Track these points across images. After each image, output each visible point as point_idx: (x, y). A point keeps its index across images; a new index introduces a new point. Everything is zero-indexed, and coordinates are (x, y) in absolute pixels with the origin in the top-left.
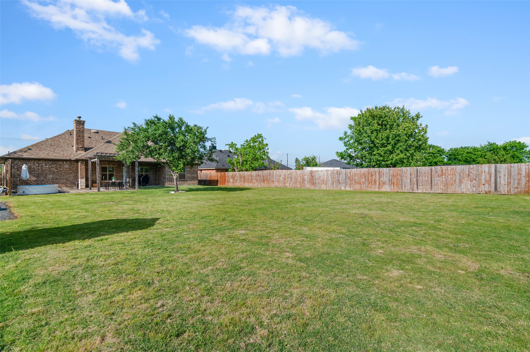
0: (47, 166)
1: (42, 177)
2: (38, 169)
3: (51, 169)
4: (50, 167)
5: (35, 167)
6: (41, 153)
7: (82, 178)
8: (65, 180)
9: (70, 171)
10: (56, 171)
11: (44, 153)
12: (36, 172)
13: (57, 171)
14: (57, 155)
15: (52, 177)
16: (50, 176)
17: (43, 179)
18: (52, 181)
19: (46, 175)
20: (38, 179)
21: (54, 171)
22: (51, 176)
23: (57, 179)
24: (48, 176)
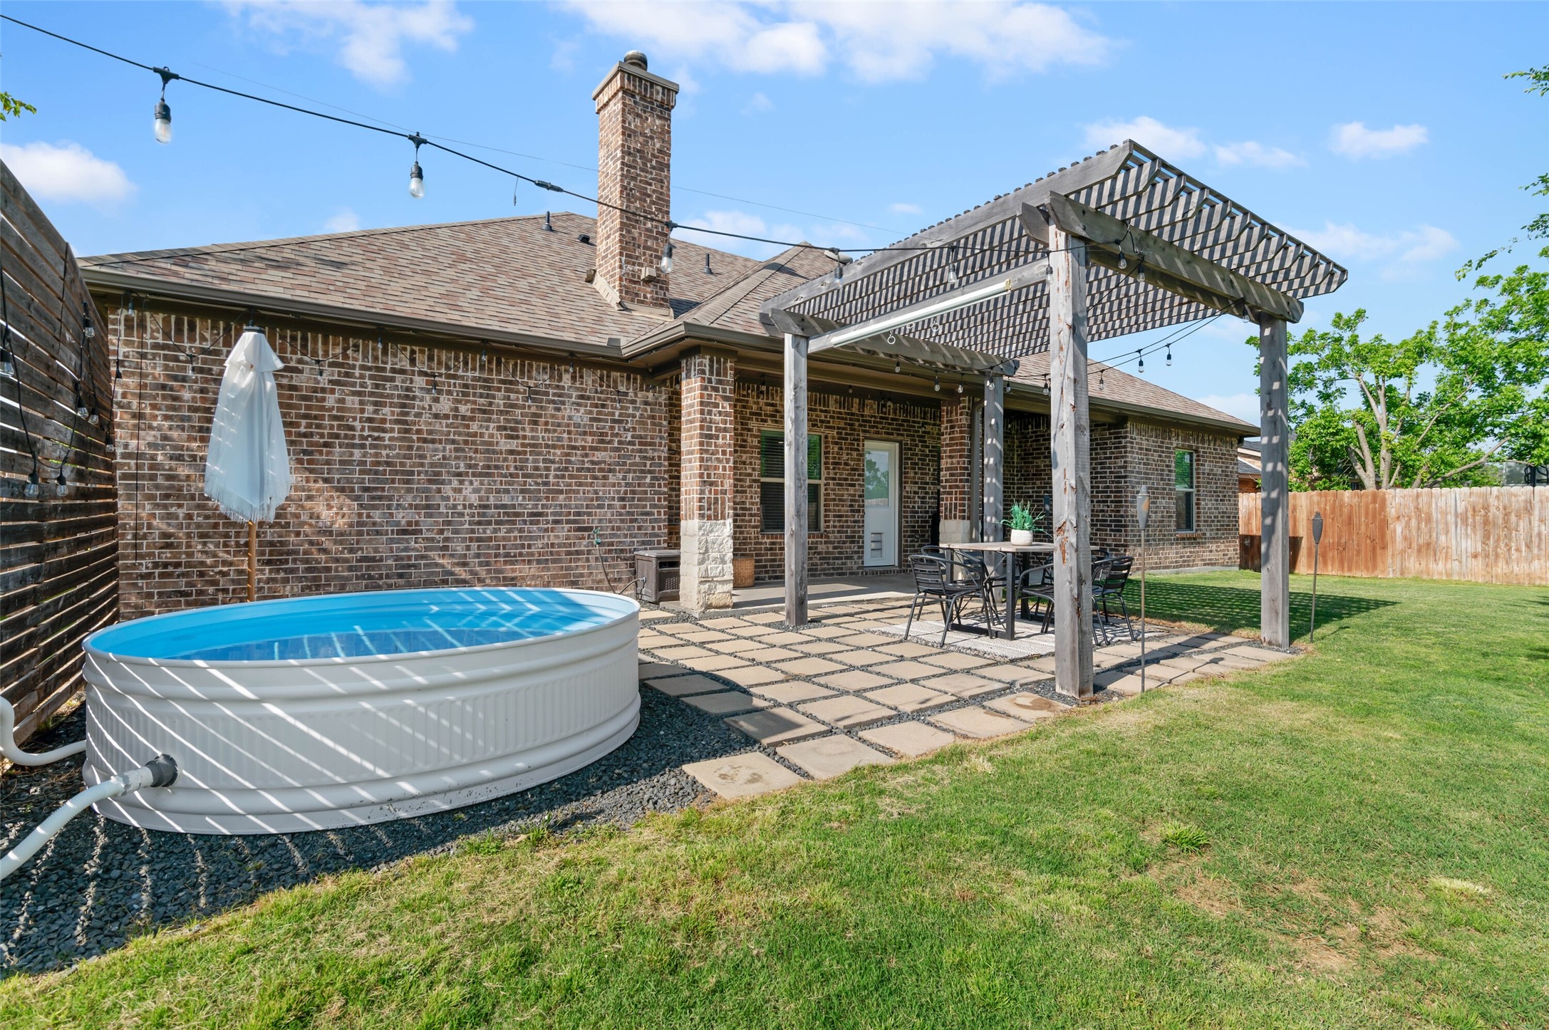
0: (445, 405)
1: (409, 499)
2: (378, 426)
3: (474, 427)
4: (464, 409)
5: (352, 401)
6: (396, 287)
7: (710, 512)
8: (563, 531)
9: (599, 456)
10: (505, 444)
11: (417, 288)
12: (357, 454)
13: (514, 444)
14: (514, 312)
15: (474, 499)
16: (467, 490)
17: (412, 515)
18: (481, 531)
19: (435, 479)
20: (377, 516)
21: (490, 448)
22: (470, 493)
23: (511, 515)
24: (447, 490)
